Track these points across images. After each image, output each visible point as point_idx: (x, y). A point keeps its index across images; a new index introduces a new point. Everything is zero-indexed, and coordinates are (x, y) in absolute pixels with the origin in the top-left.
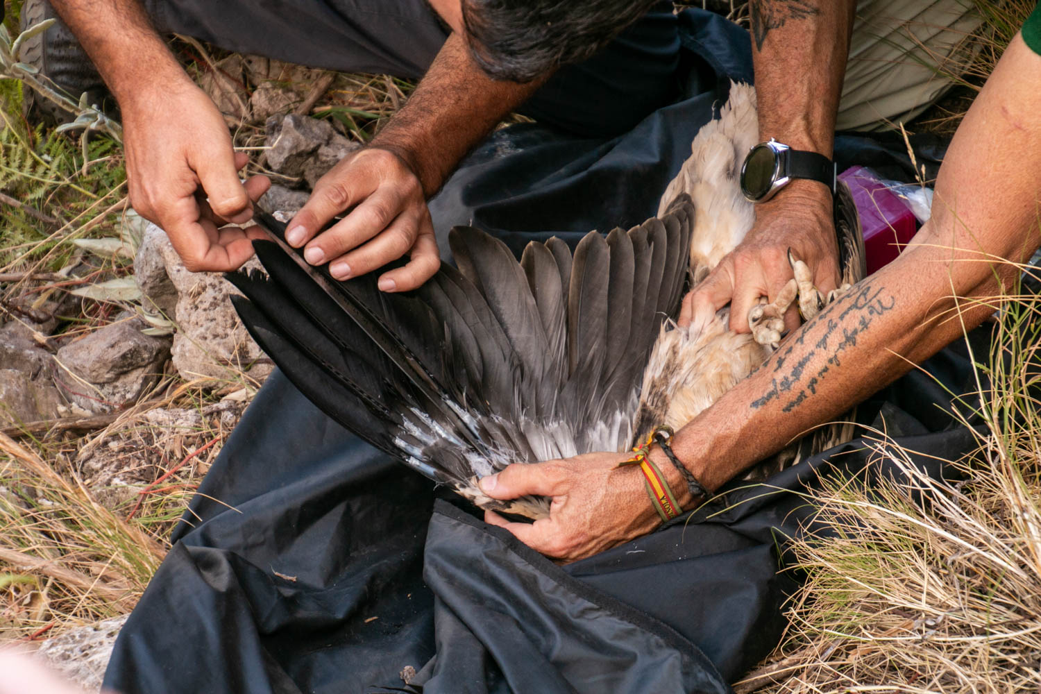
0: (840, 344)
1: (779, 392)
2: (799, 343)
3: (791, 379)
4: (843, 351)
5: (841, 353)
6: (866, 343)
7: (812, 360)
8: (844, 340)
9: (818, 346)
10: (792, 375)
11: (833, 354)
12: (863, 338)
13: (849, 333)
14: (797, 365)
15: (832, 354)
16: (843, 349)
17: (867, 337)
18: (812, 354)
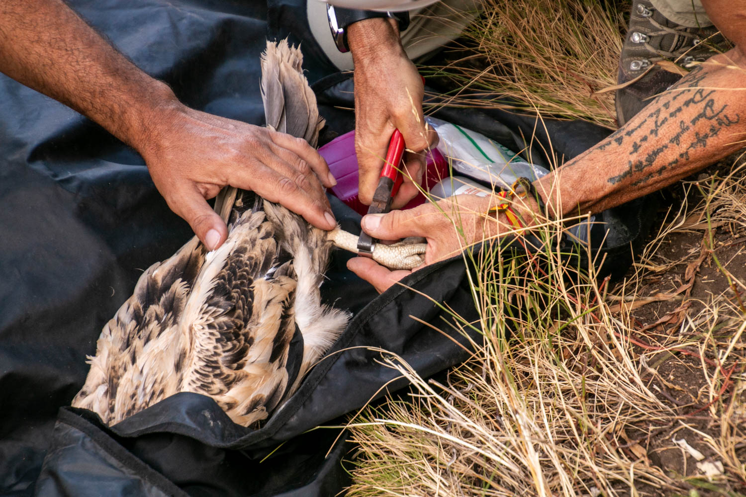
0: (692, 144)
1: (633, 173)
2: (654, 135)
3: (644, 164)
4: (694, 150)
5: (692, 151)
6: (715, 146)
7: (666, 151)
8: (696, 141)
9: (672, 141)
10: (646, 161)
11: (685, 151)
12: (713, 142)
13: (701, 135)
14: (651, 153)
15: (683, 150)
16: (694, 147)
17: (716, 142)
18: (666, 147)
